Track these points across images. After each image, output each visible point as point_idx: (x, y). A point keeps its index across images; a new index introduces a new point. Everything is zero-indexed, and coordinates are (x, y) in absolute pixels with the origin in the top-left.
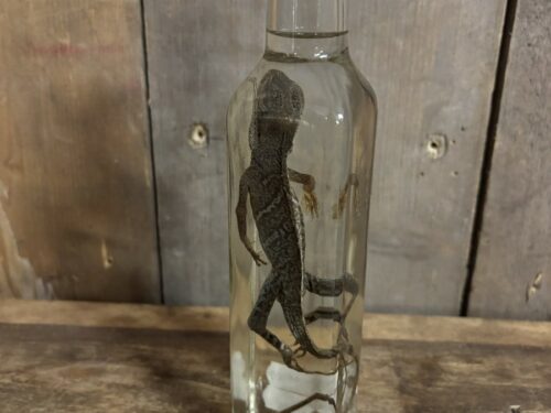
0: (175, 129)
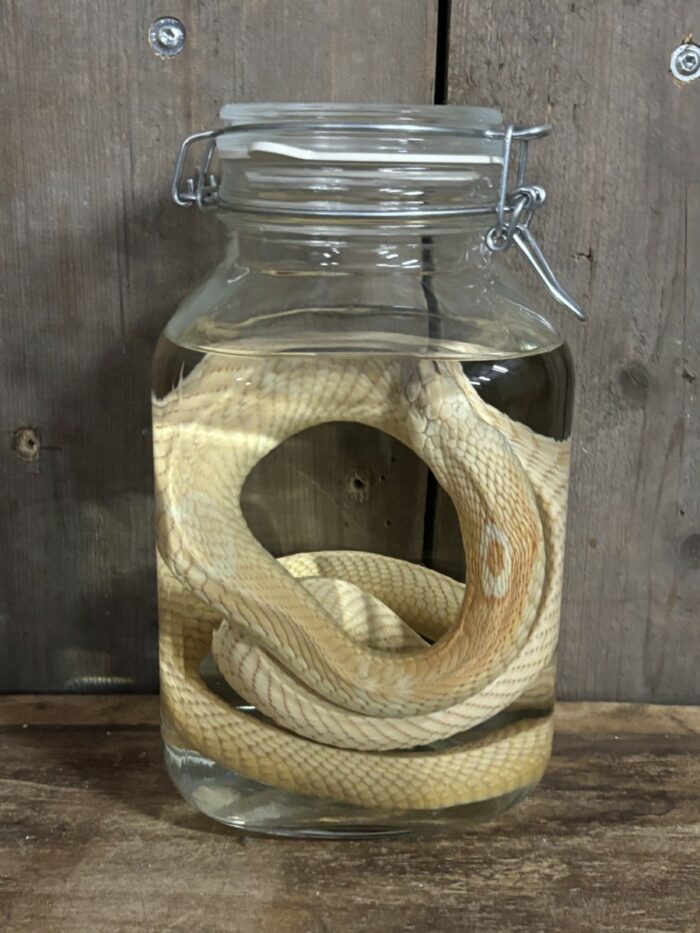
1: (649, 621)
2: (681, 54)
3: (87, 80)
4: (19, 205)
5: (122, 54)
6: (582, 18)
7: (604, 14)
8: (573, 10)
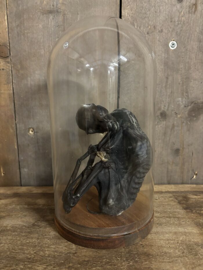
0: (24, 130)
1: (168, 168)
2: (172, 43)
3: (43, 51)
4: (29, 79)
5: (51, 45)
6: (150, 35)
7: (155, 34)
8: (148, 34)
